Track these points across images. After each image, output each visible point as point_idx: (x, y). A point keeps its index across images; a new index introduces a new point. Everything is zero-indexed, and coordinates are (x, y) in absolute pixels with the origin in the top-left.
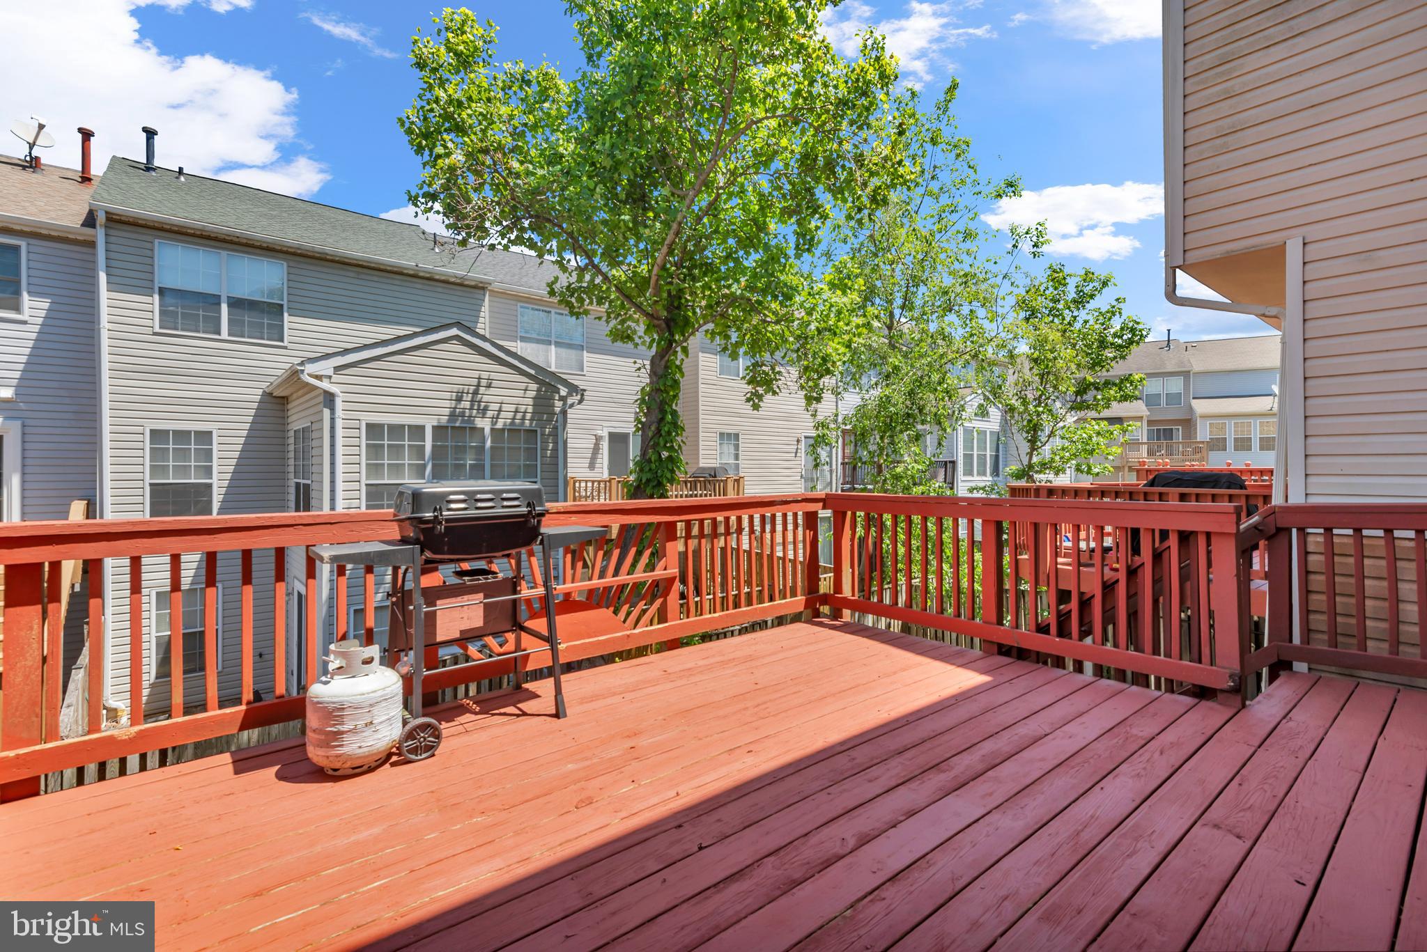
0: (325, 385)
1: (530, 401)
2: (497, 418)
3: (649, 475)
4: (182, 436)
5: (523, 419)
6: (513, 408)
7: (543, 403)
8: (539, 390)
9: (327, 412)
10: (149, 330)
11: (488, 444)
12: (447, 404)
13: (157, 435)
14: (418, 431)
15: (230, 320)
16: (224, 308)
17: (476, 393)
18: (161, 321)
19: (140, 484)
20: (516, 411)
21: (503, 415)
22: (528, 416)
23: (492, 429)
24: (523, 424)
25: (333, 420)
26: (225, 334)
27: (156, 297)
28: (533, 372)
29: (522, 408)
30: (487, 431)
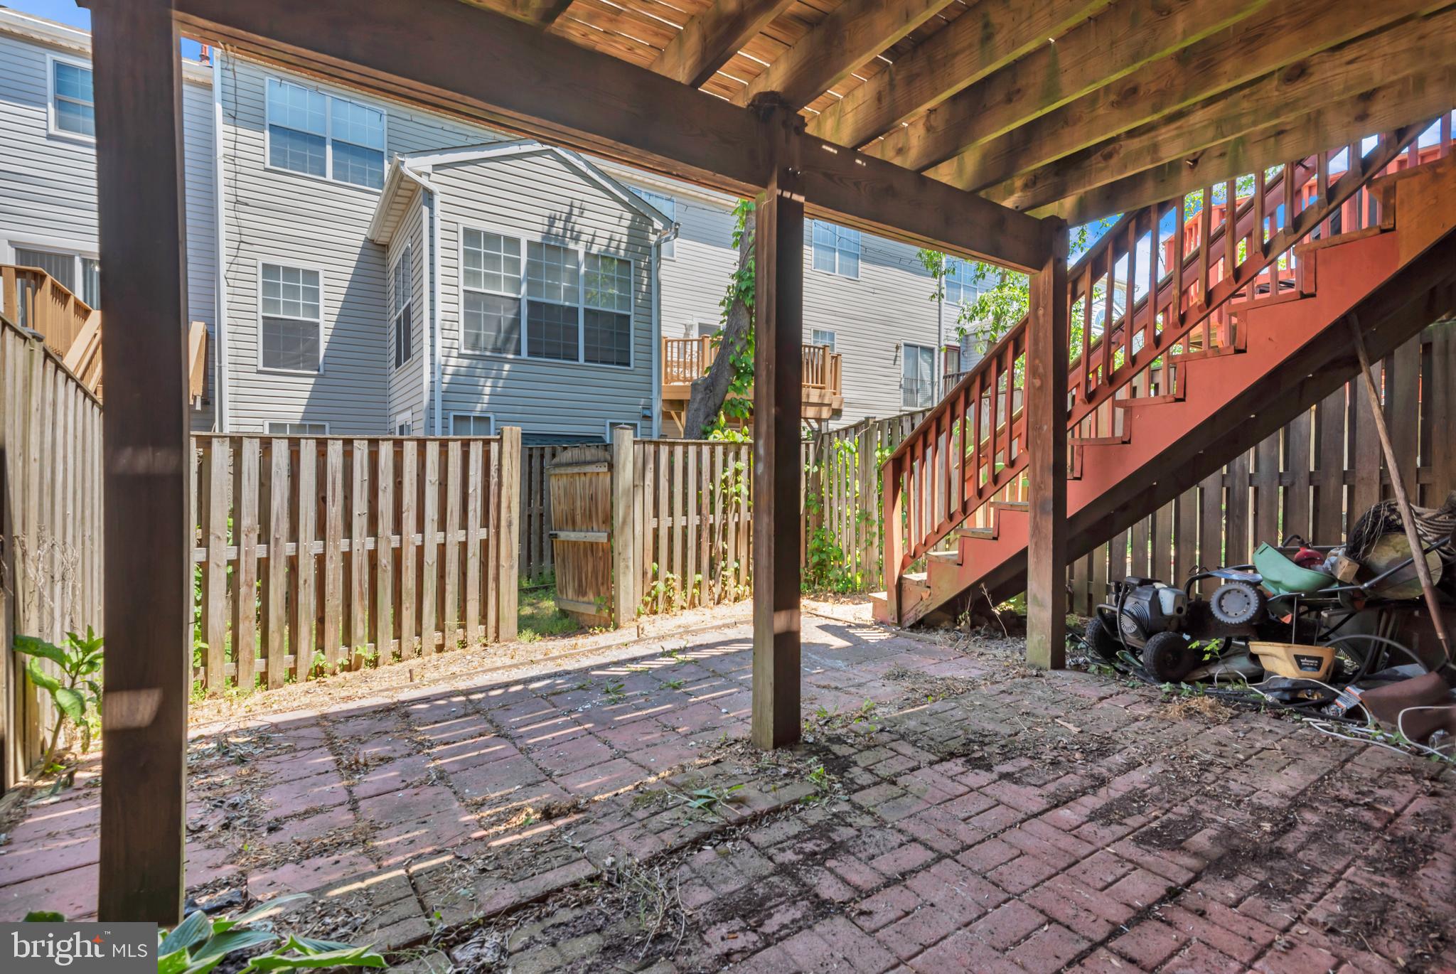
0: (424, 181)
1: (625, 231)
2: (592, 243)
3: (749, 283)
4: (291, 272)
5: (618, 248)
6: (607, 235)
7: (638, 232)
8: (633, 220)
9: (426, 210)
10: (261, 166)
11: (583, 269)
12: (540, 228)
13: (269, 270)
14: (513, 243)
15: (335, 164)
16: (329, 149)
17: (567, 220)
18: (271, 158)
19: (253, 316)
20: (611, 239)
21: (597, 240)
22: (623, 246)
23: (587, 254)
24: (617, 252)
25: (432, 218)
26: (329, 176)
27: (267, 133)
28: (626, 199)
29: (617, 237)
30: (581, 256)
